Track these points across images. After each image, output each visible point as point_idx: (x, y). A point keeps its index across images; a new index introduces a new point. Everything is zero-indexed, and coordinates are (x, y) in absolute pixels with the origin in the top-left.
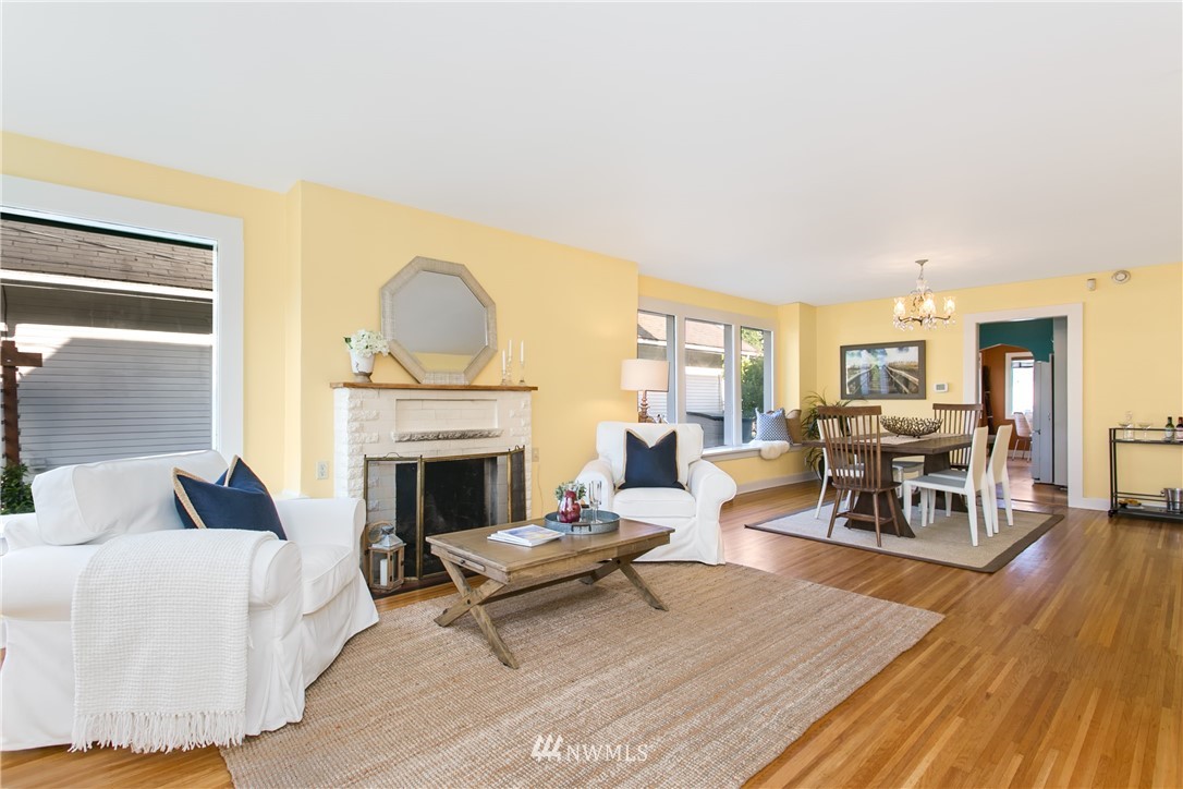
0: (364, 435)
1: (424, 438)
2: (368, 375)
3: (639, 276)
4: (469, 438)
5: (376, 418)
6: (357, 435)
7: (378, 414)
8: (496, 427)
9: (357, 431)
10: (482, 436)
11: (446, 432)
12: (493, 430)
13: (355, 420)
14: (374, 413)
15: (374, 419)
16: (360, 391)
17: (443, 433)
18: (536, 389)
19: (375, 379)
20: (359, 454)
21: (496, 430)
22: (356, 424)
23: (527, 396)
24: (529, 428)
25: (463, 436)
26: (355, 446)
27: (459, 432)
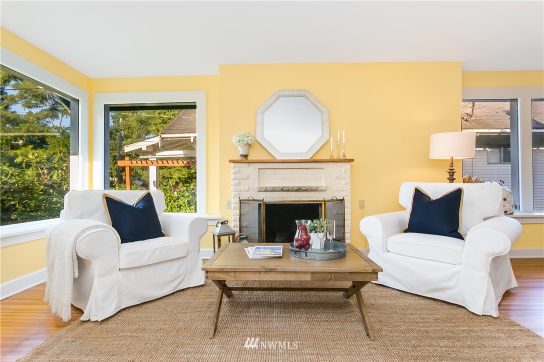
0: (240, 187)
1: (274, 190)
2: (246, 156)
3: (463, 72)
4: (304, 191)
5: (247, 178)
6: (237, 187)
7: (248, 176)
8: (324, 185)
9: (236, 185)
10: (312, 190)
11: (288, 187)
12: (320, 187)
13: (236, 179)
14: (246, 176)
15: (246, 179)
16: (238, 164)
17: (285, 187)
18: (353, 160)
19: (250, 158)
20: (237, 197)
21: (322, 187)
22: (236, 181)
23: (347, 166)
24: (349, 187)
25: (299, 190)
26: (236, 193)
27: (296, 187)
